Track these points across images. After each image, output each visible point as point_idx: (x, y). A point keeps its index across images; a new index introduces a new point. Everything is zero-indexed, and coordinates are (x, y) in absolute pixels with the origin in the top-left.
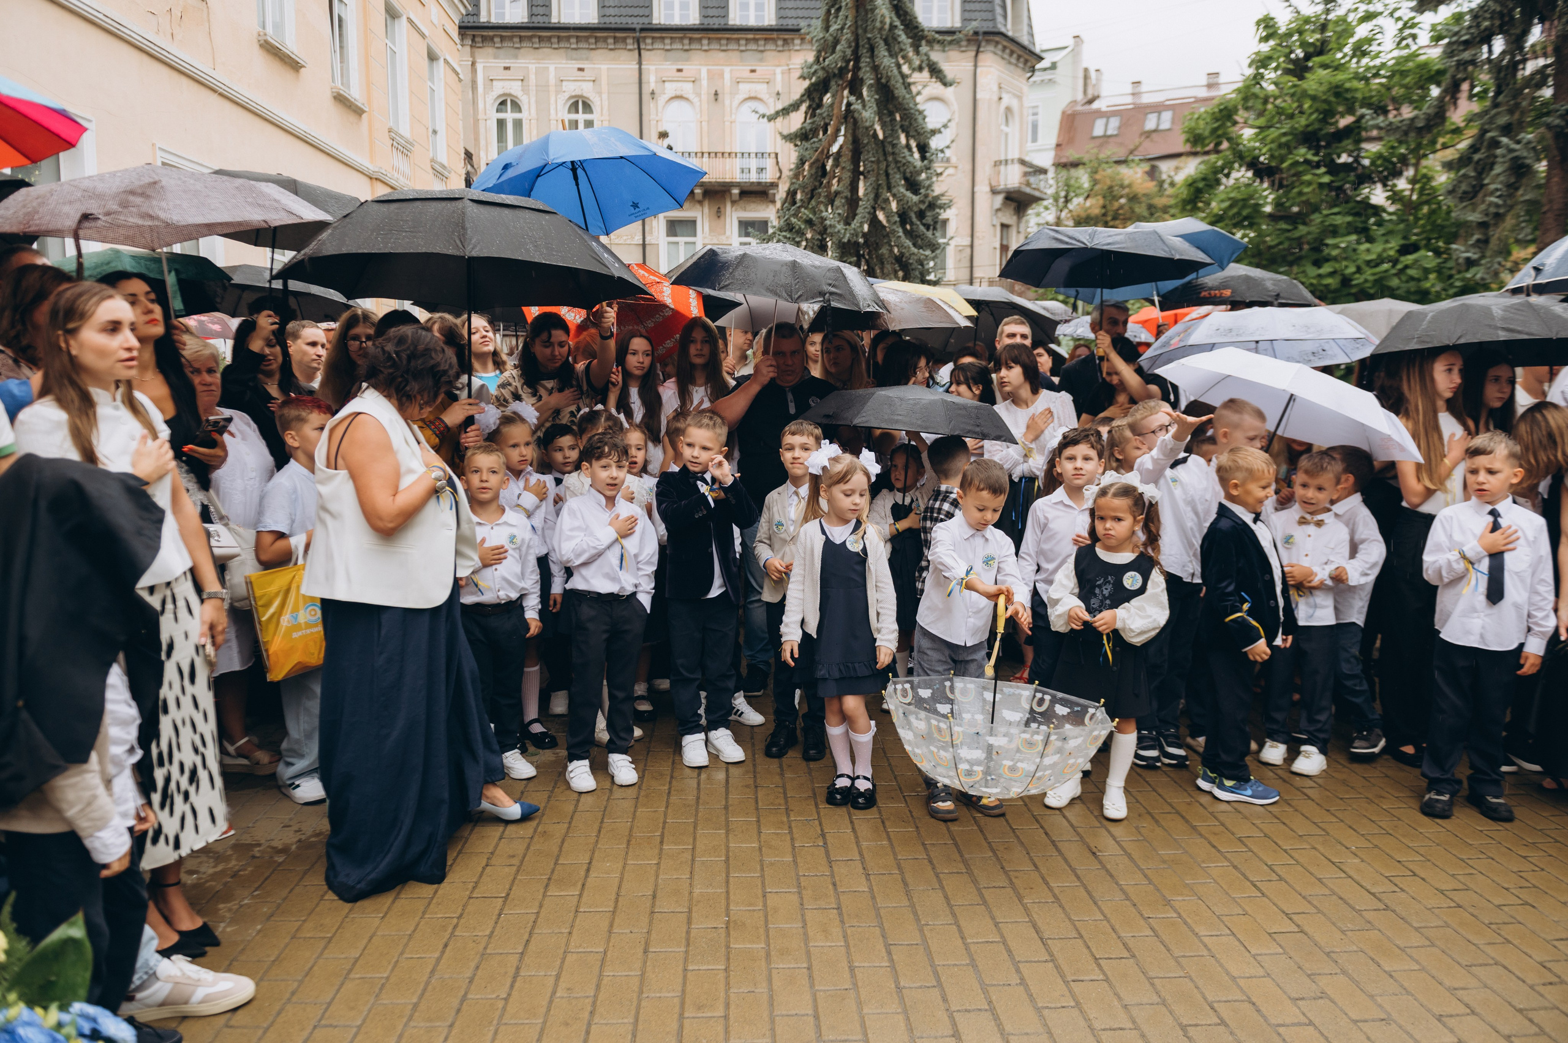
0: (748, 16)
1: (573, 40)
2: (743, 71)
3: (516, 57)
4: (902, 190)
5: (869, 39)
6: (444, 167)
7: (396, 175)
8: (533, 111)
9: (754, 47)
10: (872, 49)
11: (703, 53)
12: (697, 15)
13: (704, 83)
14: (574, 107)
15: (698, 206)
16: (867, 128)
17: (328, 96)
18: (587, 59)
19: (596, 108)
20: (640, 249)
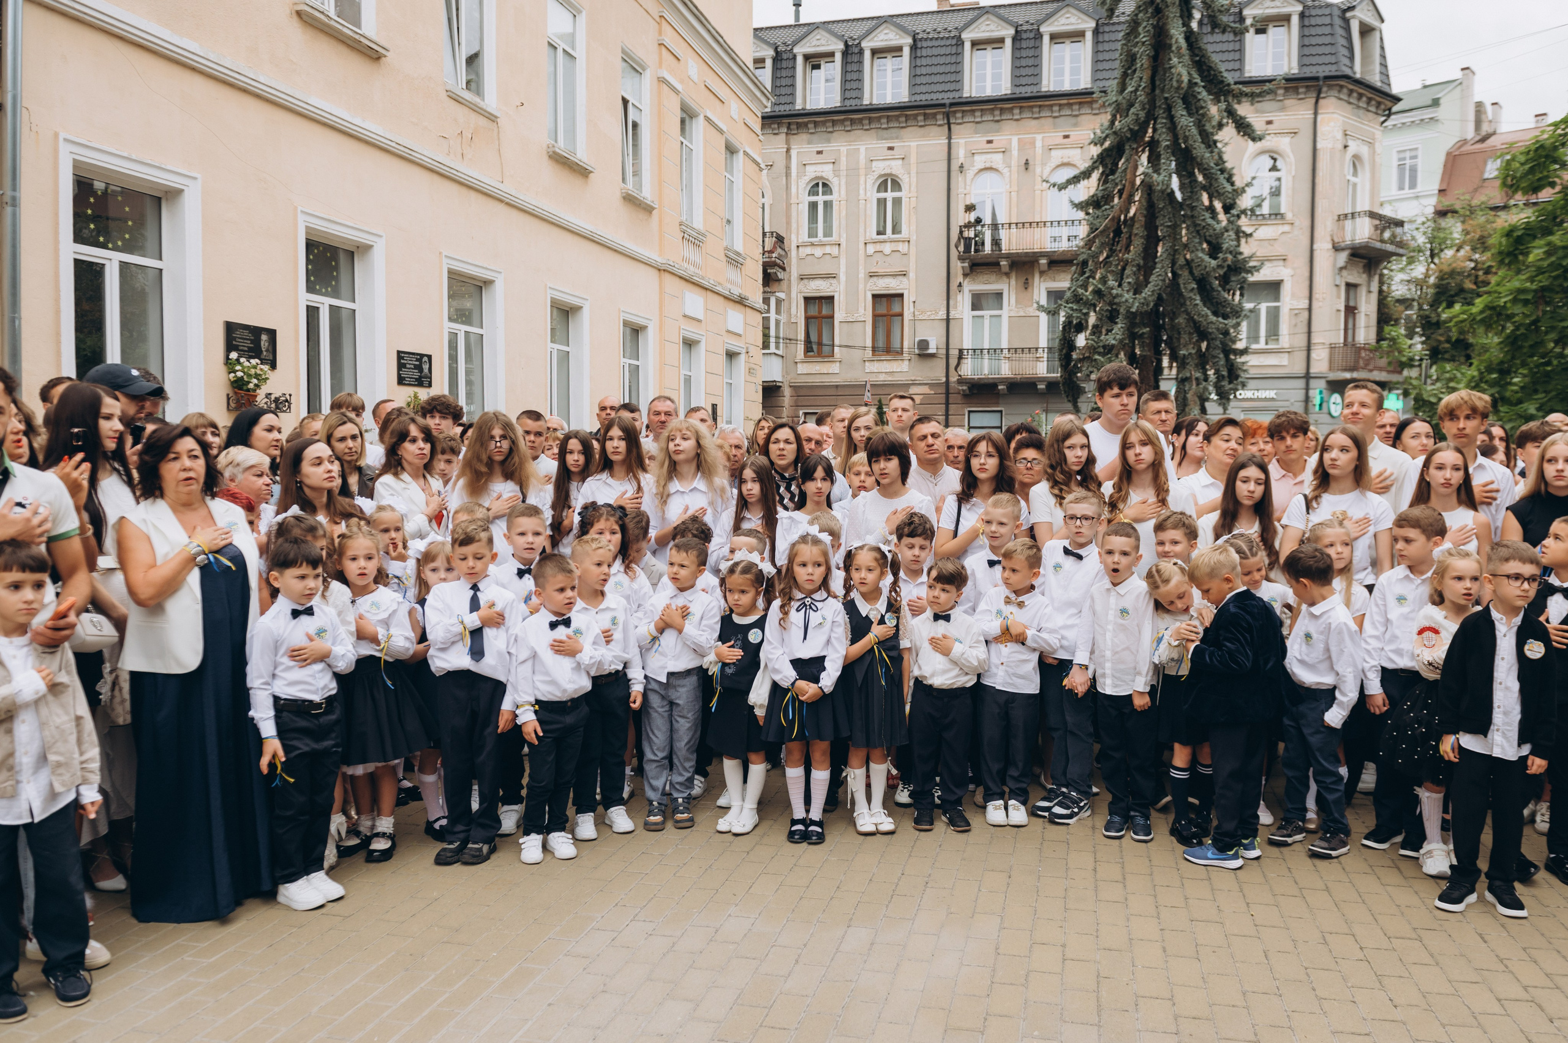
0: (1062, 82)
1: (884, 120)
2: (1056, 137)
3: (829, 141)
4: (1200, 255)
5: (1166, 99)
6: (738, 254)
7: (686, 265)
8: (843, 192)
9: (1068, 112)
10: (1169, 109)
11: (1015, 123)
12: (1009, 85)
13: (1015, 153)
14: (883, 187)
15: (1005, 278)
16: (1163, 191)
17: (618, 195)
18: (897, 138)
19: (905, 186)
20: (944, 324)
